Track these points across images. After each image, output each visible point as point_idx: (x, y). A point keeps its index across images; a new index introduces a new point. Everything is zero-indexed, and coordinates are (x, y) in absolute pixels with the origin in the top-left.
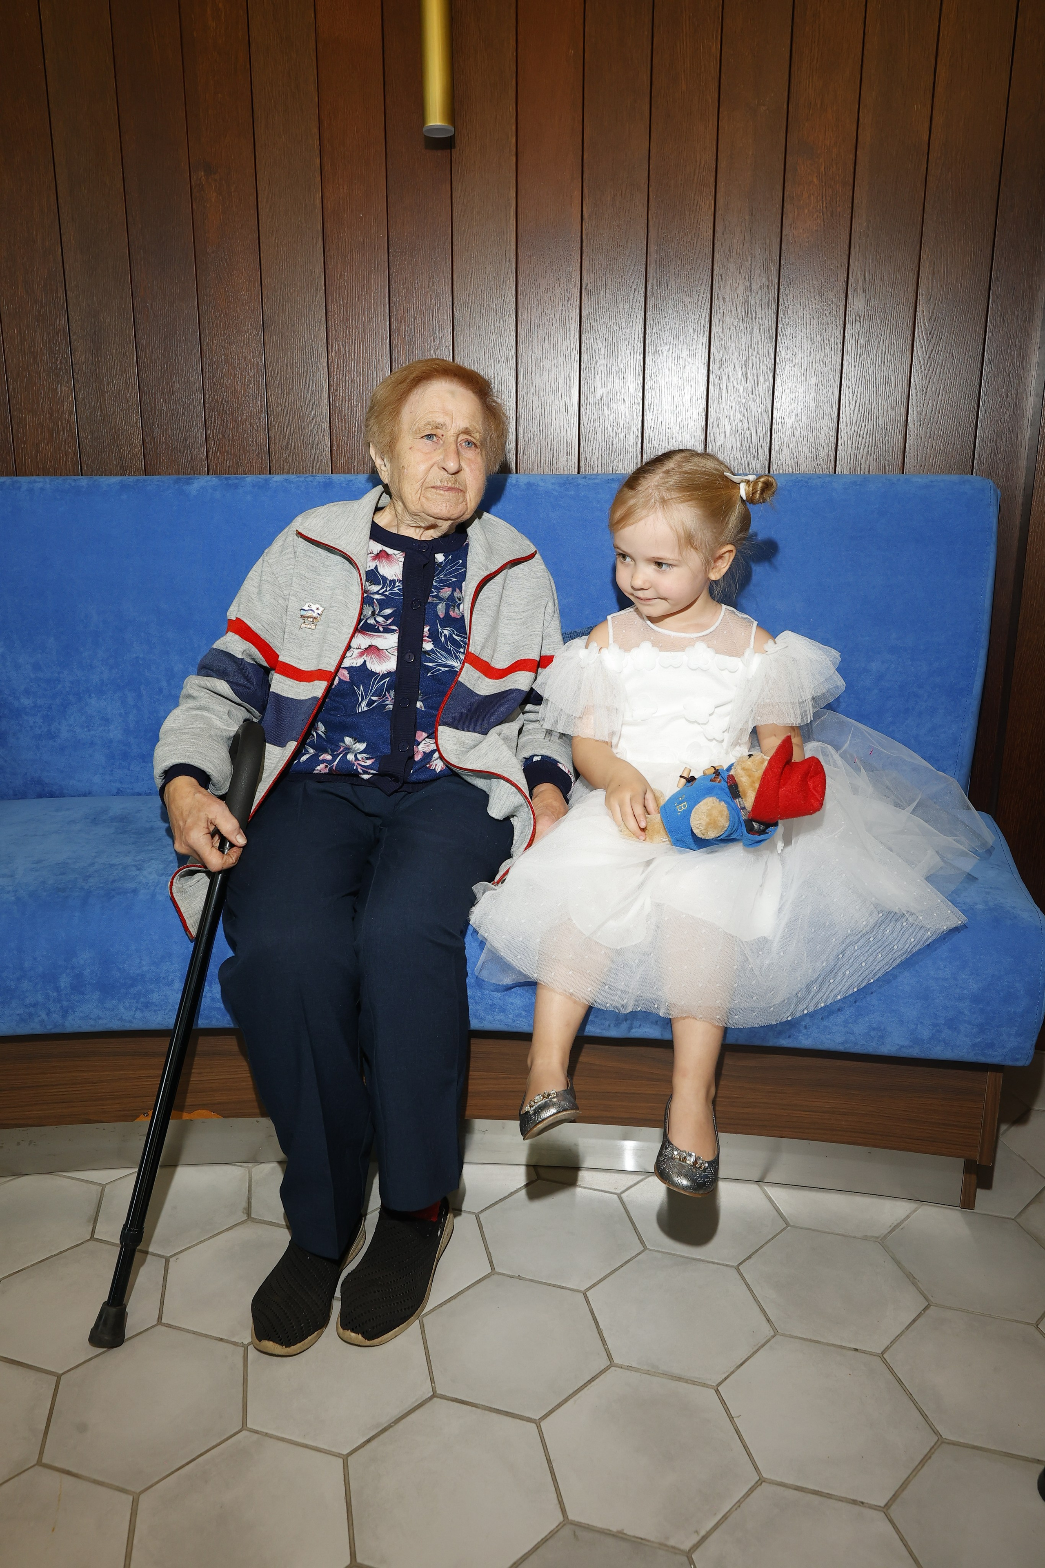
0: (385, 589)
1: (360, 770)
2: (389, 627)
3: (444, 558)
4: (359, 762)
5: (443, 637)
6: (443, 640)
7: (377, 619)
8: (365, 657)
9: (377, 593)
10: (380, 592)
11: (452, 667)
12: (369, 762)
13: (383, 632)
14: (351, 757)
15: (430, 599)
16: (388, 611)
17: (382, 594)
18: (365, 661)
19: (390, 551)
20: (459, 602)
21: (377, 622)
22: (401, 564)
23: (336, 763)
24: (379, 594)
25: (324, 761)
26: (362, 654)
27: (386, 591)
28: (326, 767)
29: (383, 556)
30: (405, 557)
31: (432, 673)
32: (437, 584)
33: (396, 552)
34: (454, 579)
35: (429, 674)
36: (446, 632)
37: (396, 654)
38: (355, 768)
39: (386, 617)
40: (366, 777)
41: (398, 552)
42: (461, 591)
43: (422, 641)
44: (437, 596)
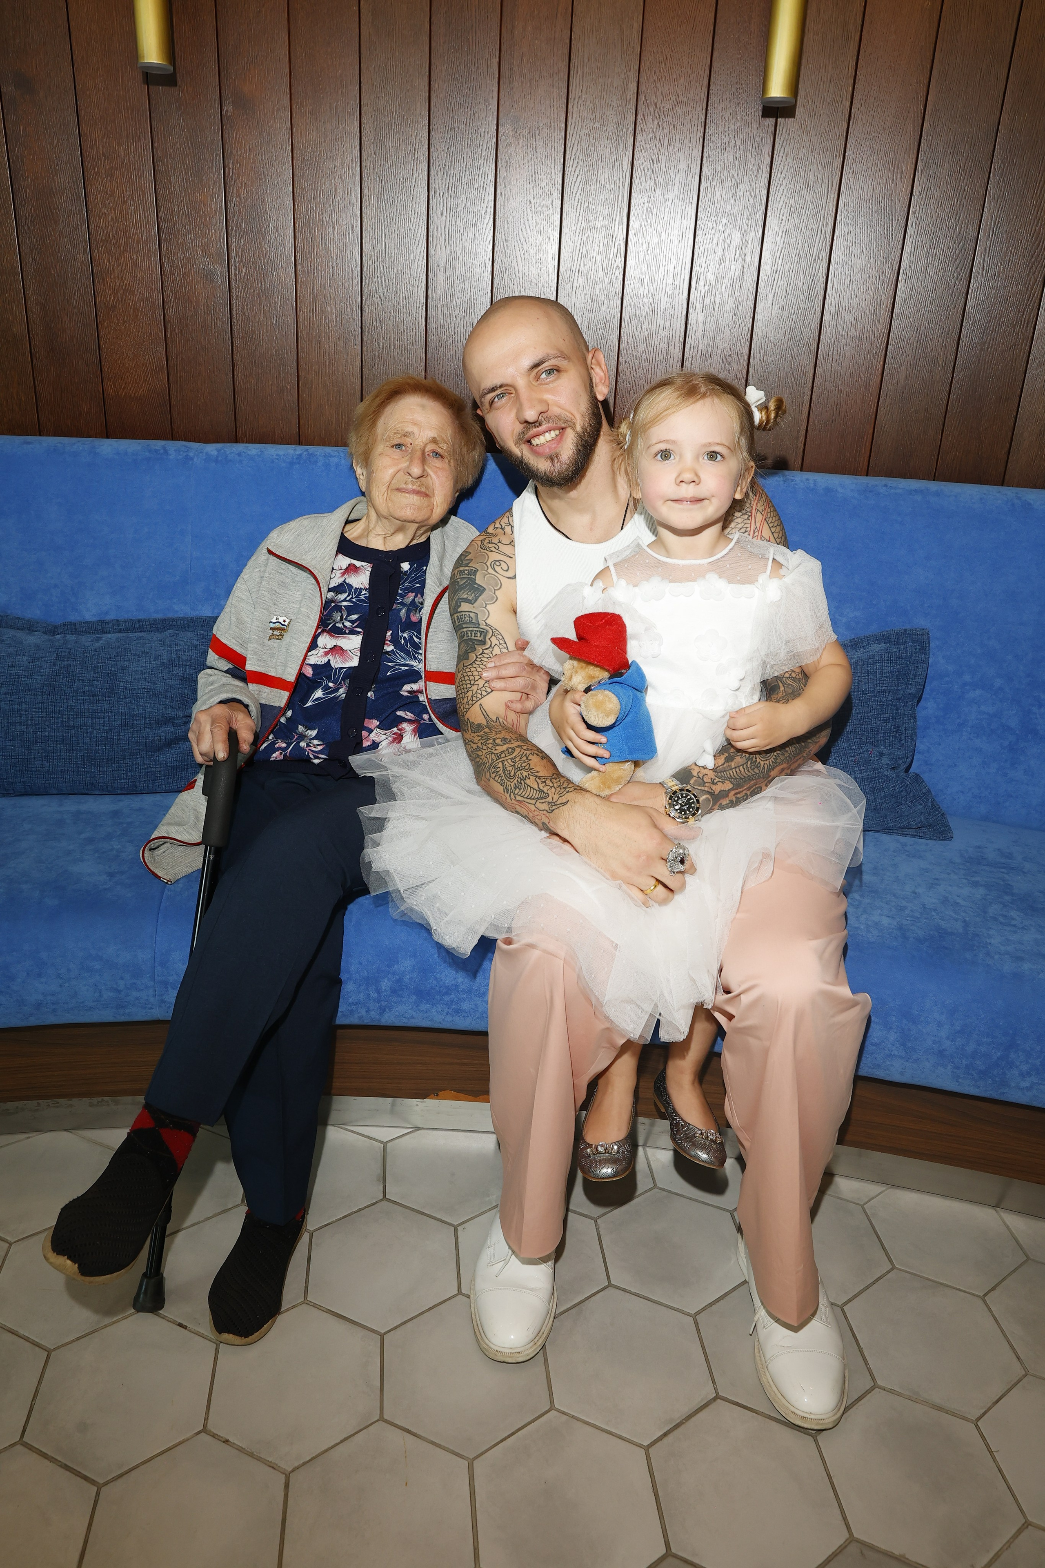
0: (351, 596)
1: (311, 756)
2: (355, 629)
3: (409, 566)
4: (310, 748)
5: (402, 640)
6: (403, 642)
7: (345, 624)
8: (329, 657)
9: (345, 600)
10: (347, 599)
11: (411, 666)
12: (319, 748)
13: (349, 634)
14: (303, 744)
15: (395, 606)
16: (355, 617)
17: (349, 601)
18: (329, 660)
19: (358, 563)
20: (421, 606)
21: (345, 626)
22: (368, 573)
23: (290, 749)
24: (347, 601)
25: (280, 748)
26: (326, 654)
27: (352, 598)
28: (281, 754)
29: (351, 570)
30: (372, 568)
31: (391, 672)
32: (402, 592)
33: (364, 564)
34: (418, 585)
35: (389, 674)
36: (405, 635)
37: (359, 655)
38: (306, 753)
39: (353, 622)
40: (316, 761)
41: (366, 563)
42: (422, 596)
43: (384, 644)
44: (400, 603)
